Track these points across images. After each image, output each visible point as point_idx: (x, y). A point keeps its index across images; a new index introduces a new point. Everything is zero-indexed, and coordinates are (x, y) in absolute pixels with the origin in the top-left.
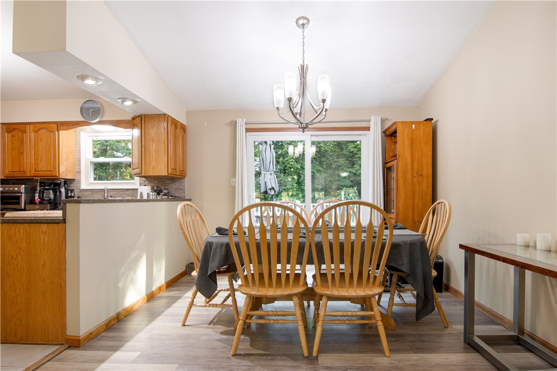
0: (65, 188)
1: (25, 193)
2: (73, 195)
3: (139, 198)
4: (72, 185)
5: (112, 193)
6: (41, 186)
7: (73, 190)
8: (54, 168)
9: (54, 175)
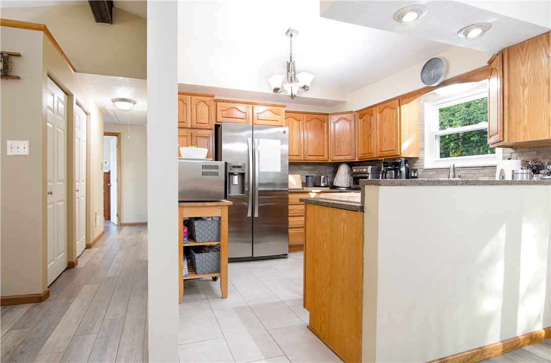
0: (406, 167)
1: (371, 174)
2: (416, 175)
3: (497, 178)
4: (416, 164)
5: (461, 172)
6: (384, 166)
7: (416, 170)
8: (396, 147)
9: (396, 154)
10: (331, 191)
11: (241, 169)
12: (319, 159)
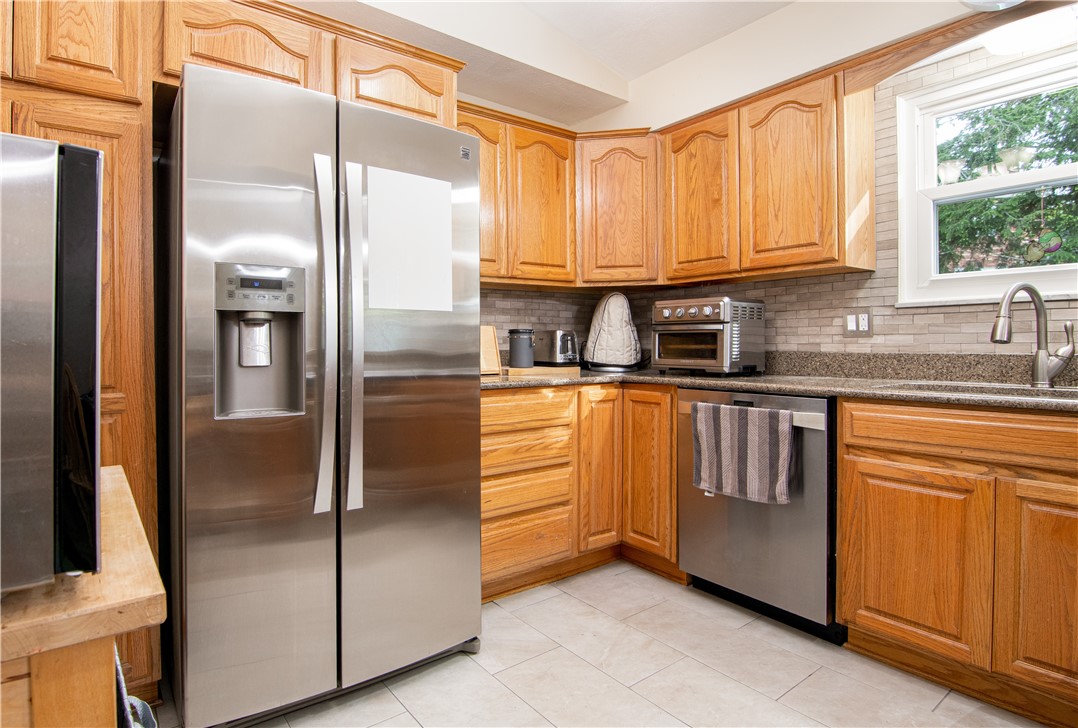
1: (735, 321)
4: (863, 293)
8: (827, 232)
9: (825, 255)
10: (584, 379)
11: (283, 295)
12: (551, 276)
